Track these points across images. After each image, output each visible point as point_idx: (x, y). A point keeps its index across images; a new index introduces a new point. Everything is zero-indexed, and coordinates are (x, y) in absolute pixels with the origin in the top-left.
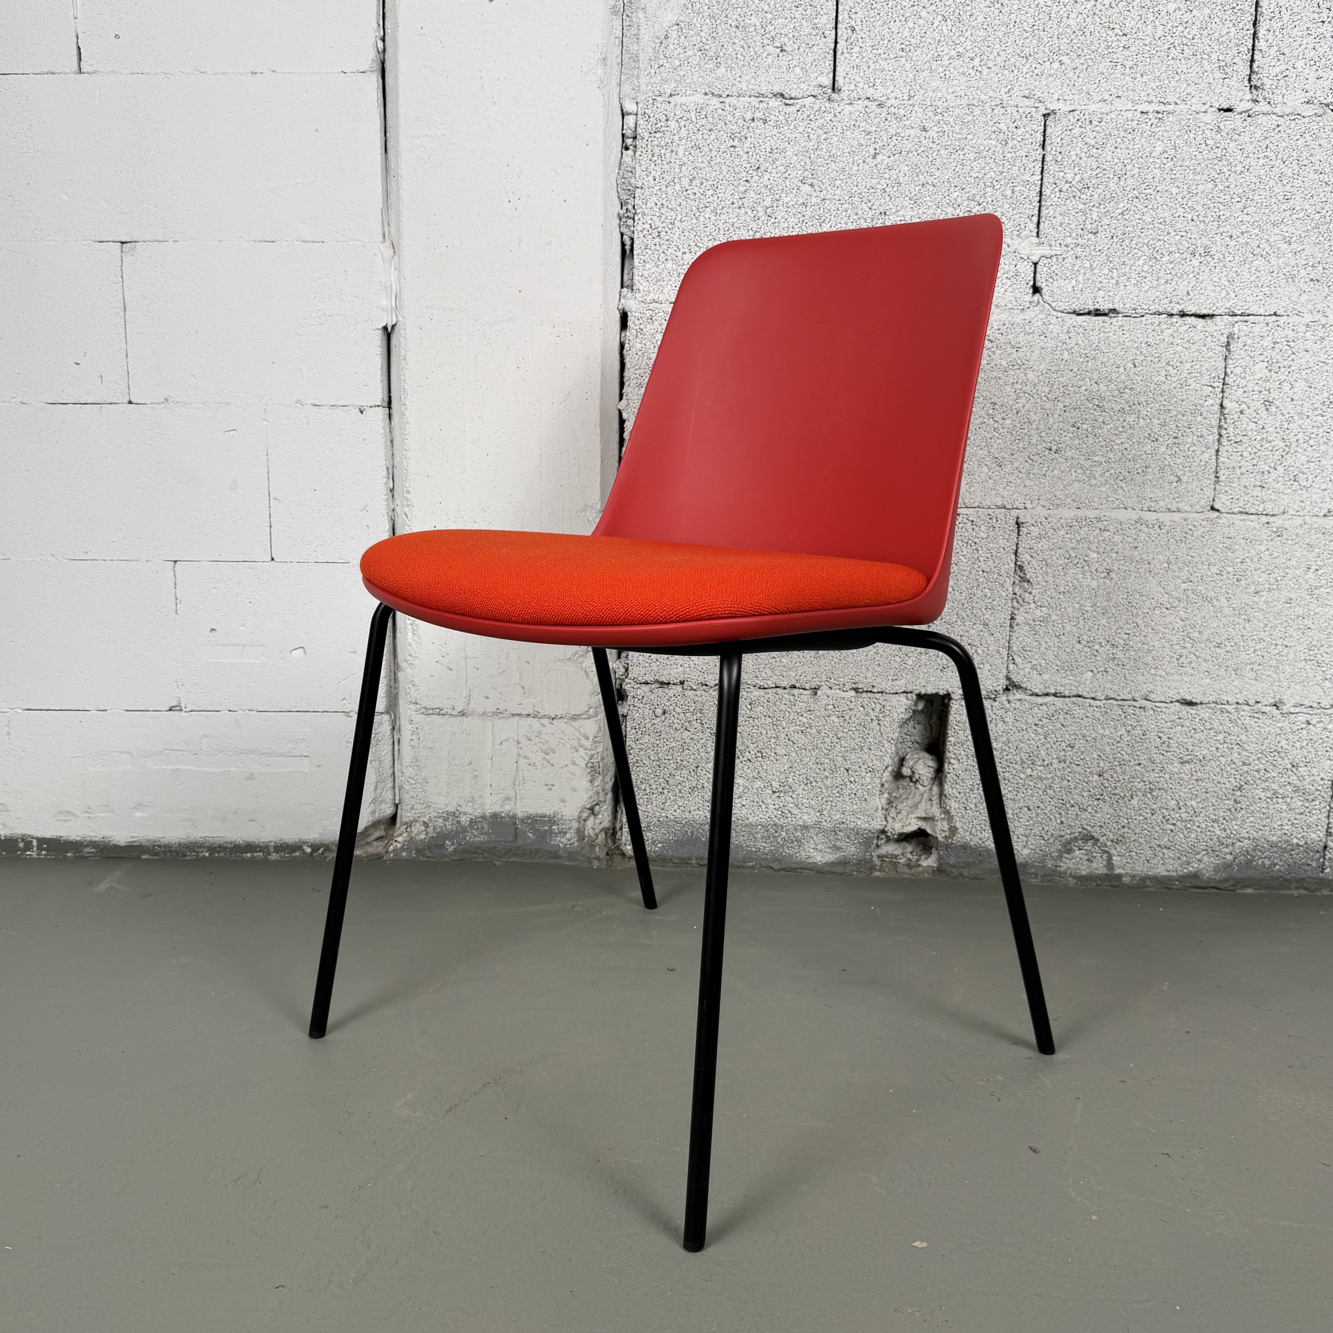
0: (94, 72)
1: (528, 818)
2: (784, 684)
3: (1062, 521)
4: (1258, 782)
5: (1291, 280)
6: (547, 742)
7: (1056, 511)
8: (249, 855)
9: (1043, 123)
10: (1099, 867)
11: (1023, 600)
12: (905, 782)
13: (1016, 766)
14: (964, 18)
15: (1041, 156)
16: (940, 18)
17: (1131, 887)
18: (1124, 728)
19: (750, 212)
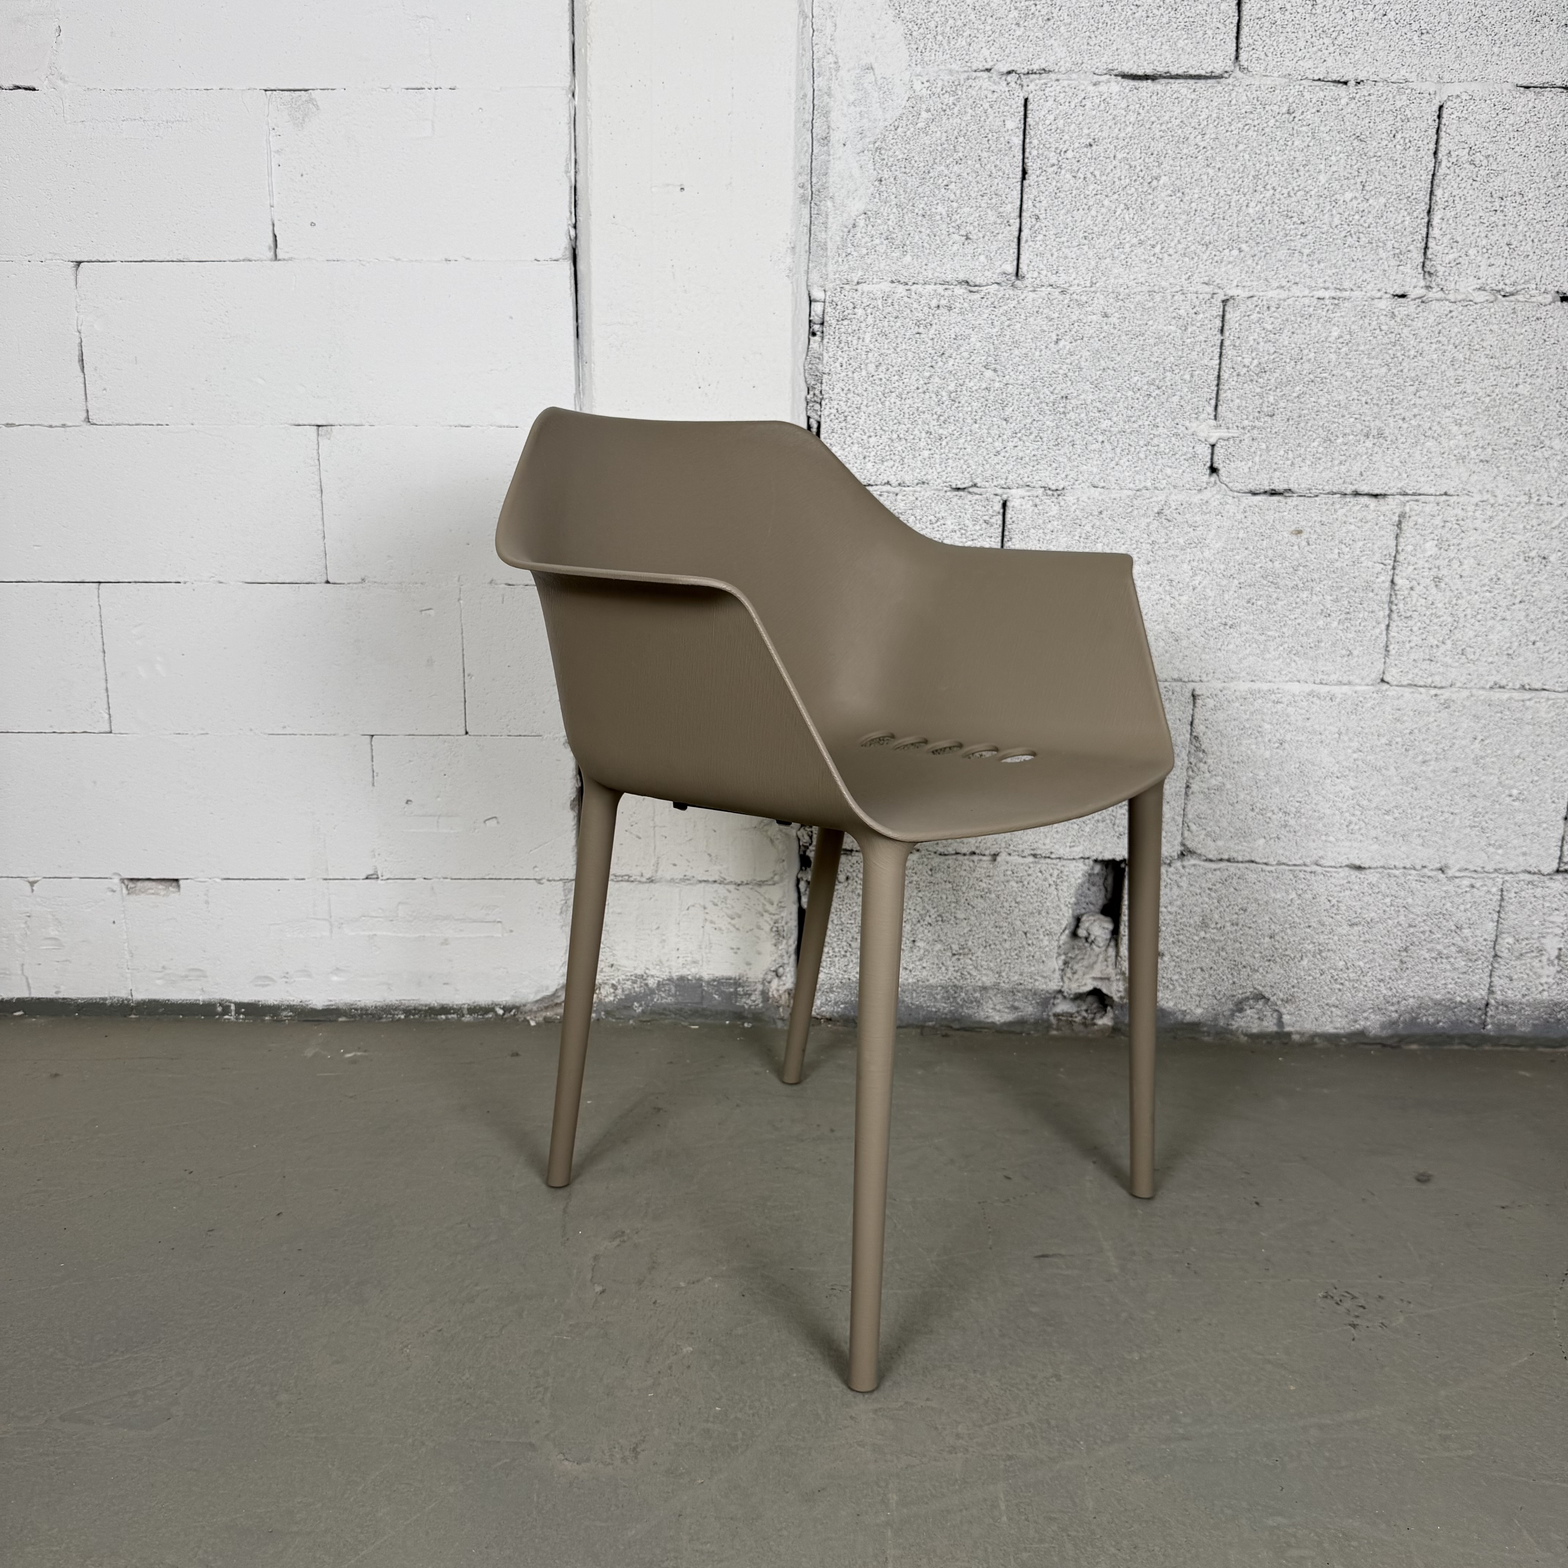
0: (291, 259)
1: (714, 980)
2: (964, 850)
3: (1237, 693)
4: (1424, 943)
5: (1461, 461)
6: (733, 907)
7: (1232, 685)
8: (443, 1017)
9: (1221, 310)
10: (1270, 1025)
11: (1199, 769)
12: (1081, 943)
13: (1190, 929)
14: (1146, 206)
15: (1219, 341)
16: (1122, 206)
17: (1301, 1045)
18: (1294, 893)
19: (934, 396)
